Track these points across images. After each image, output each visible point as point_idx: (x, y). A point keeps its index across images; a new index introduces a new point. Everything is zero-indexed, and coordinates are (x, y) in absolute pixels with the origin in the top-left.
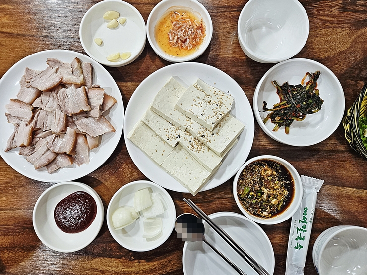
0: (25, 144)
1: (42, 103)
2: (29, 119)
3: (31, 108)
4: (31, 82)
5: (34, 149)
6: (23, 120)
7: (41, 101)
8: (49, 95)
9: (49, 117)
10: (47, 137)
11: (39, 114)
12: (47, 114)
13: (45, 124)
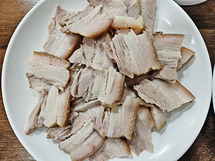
0: (59, 123)
1: (85, 57)
2: (65, 83)
3: (68, 65)
4: (67, 24)
5: (70, 129)
6: (56, 84)
7: (84, 54)
8: (95, 45)
9: (96, 79)
10: (89, 110)
11: (80, 74)
12: (95, 74)
13: (89, 90)
